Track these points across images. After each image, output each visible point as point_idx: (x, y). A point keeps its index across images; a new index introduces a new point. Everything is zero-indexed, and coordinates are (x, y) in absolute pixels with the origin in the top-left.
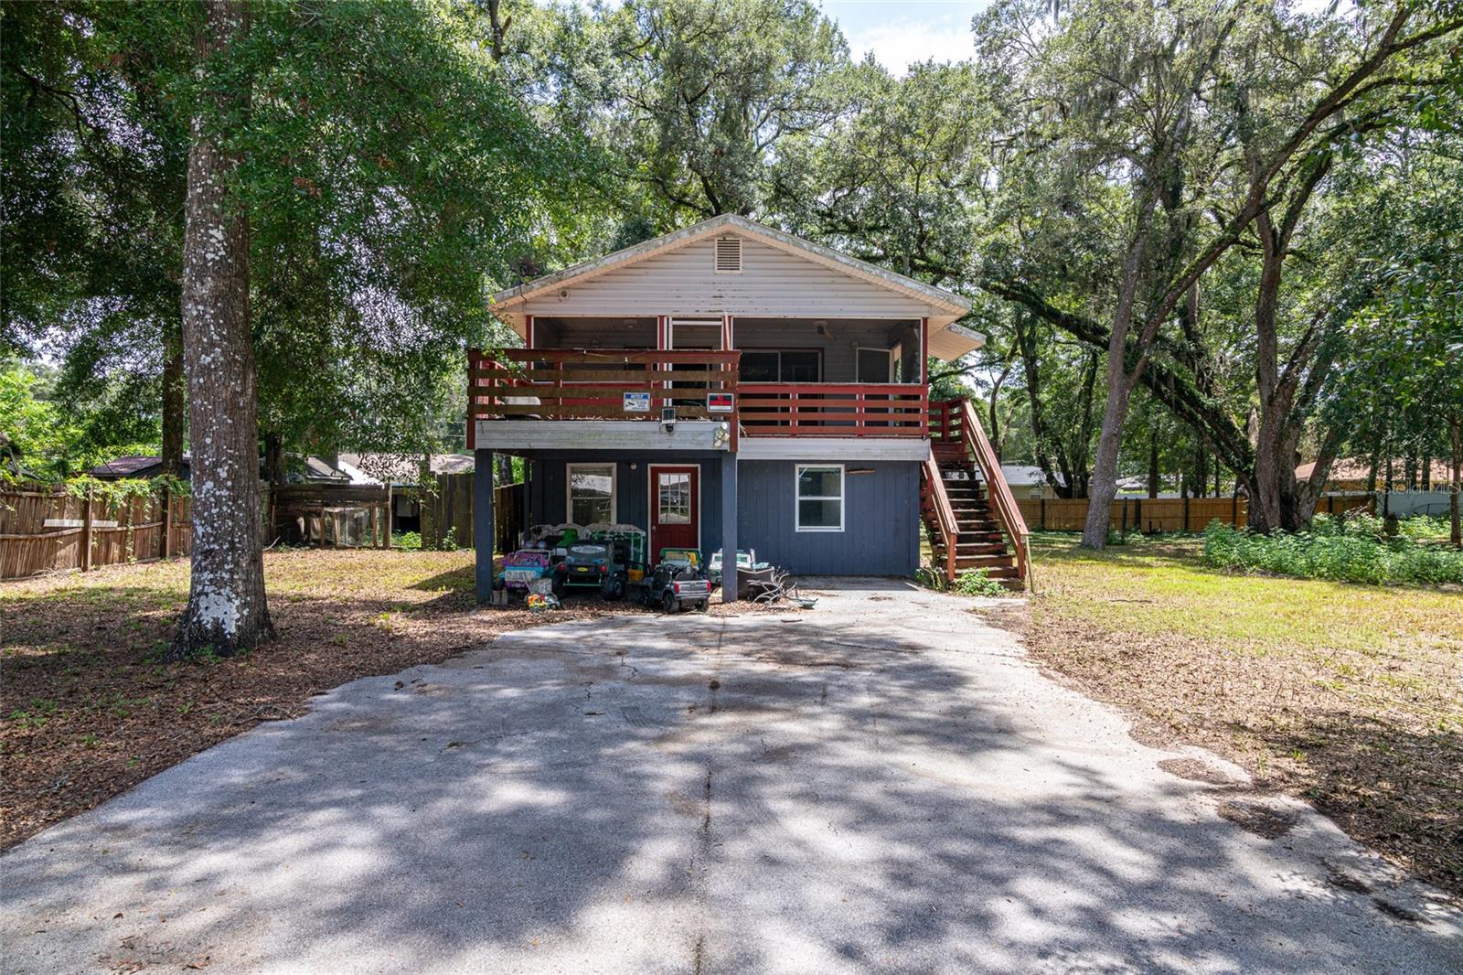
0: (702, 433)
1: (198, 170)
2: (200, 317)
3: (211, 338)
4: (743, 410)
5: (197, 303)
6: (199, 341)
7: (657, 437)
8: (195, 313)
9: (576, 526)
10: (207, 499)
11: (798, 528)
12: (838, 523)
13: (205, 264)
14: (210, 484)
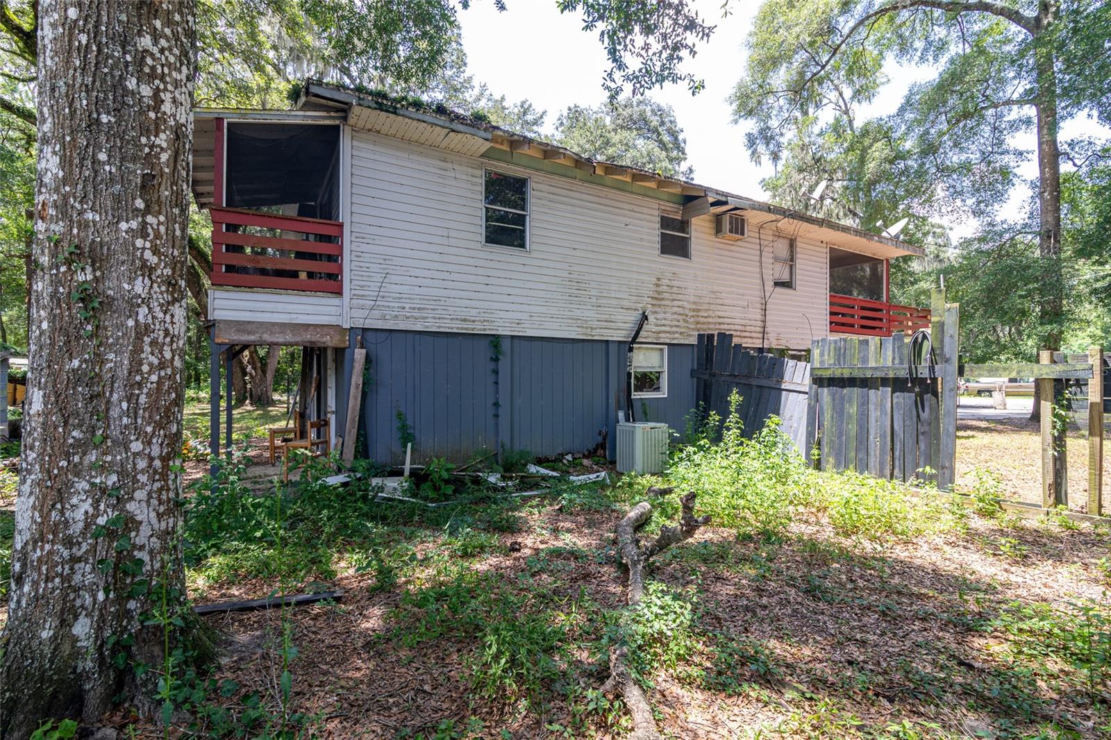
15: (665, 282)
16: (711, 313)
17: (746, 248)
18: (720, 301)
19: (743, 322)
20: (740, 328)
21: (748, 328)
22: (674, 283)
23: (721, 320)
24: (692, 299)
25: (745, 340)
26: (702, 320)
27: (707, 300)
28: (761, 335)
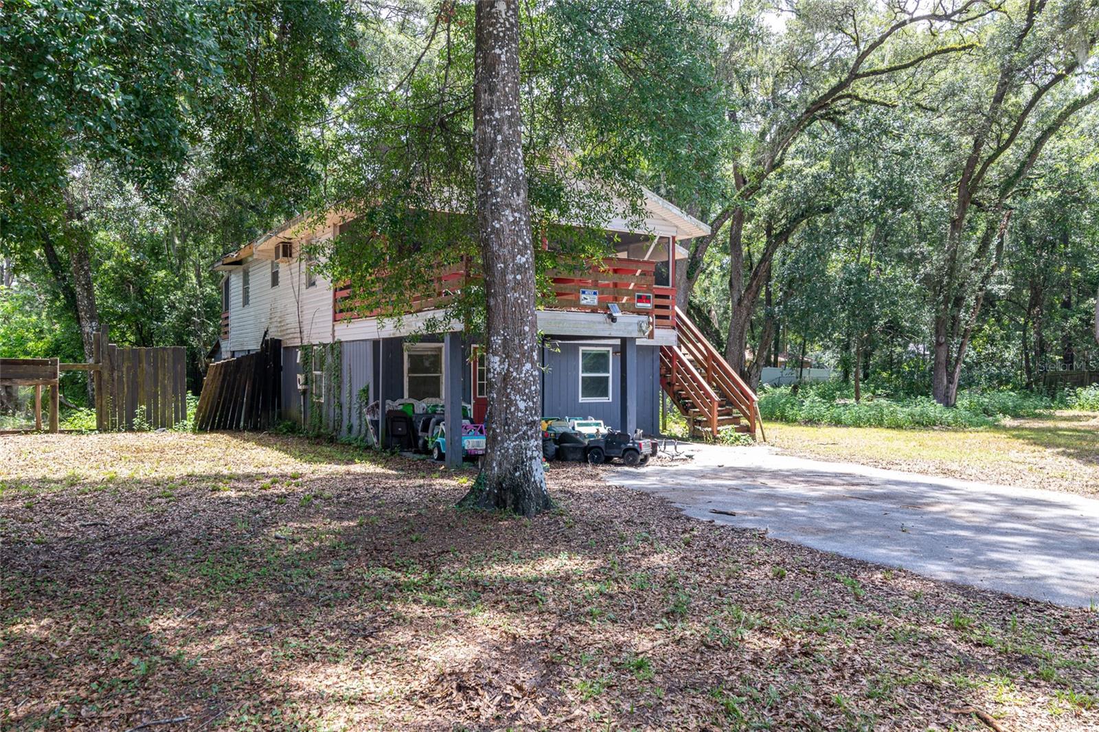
0: (630, 324)
1: (506, 95)
2: (515, 222)
3: (524, 242)
4: (657, 307)
5: (513, 211)
6: (515, 243)
7: (601, 326)
8: (511, 219)
9: (412, 401)
10: (527, 378)
11: (581, 400)
12: (607, 395)
13: (518, 178)
14: (528, 366)
24: (279, 314)
26: (282, 329)
27: (283, 313)
28: (299, 336)
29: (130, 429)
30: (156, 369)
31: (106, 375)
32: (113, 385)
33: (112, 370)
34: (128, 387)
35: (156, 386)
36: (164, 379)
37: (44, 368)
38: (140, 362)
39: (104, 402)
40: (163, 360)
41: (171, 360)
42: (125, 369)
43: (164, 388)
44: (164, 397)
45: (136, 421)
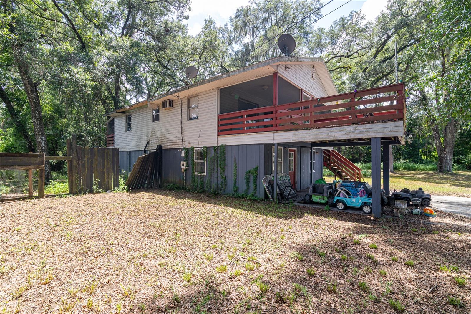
15: (154, 130)
16: (165, 138)
17: (176, 110)
18: (168, 133)
19: (176, 139)
20: (175, 141)
21: (177, 141)
22: (156, 130)
23: (168, 139)
24: (160, 134)
25: (176, 146)
26: (163, 140)
27: (164, 133)
28: (181, 143)
29: (91, 192)
30: (103, 159)
31: (75, 163)
32: (79, 168)
33: (79, 159)
34: (88, 169)
35: (103, 168)
36: (108, 164)
37: (34, 159)
38: (95, 155)
39: (74, 178)
40: (107, 155)
41: (111, 155)
42: (86, 159)
43: (108, 169)
44: (108, 175)
45: (94, 187)
